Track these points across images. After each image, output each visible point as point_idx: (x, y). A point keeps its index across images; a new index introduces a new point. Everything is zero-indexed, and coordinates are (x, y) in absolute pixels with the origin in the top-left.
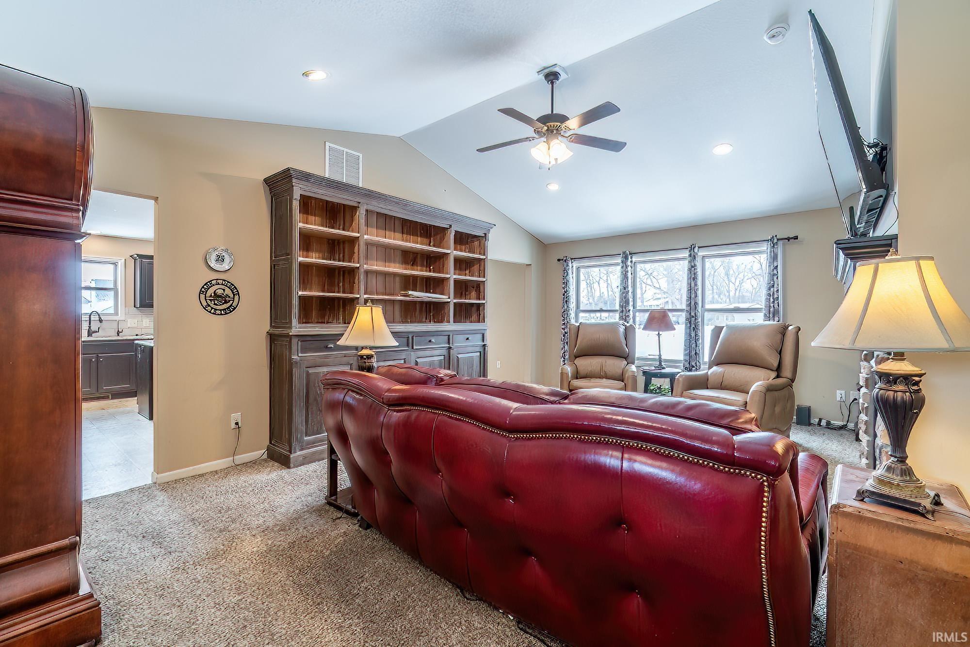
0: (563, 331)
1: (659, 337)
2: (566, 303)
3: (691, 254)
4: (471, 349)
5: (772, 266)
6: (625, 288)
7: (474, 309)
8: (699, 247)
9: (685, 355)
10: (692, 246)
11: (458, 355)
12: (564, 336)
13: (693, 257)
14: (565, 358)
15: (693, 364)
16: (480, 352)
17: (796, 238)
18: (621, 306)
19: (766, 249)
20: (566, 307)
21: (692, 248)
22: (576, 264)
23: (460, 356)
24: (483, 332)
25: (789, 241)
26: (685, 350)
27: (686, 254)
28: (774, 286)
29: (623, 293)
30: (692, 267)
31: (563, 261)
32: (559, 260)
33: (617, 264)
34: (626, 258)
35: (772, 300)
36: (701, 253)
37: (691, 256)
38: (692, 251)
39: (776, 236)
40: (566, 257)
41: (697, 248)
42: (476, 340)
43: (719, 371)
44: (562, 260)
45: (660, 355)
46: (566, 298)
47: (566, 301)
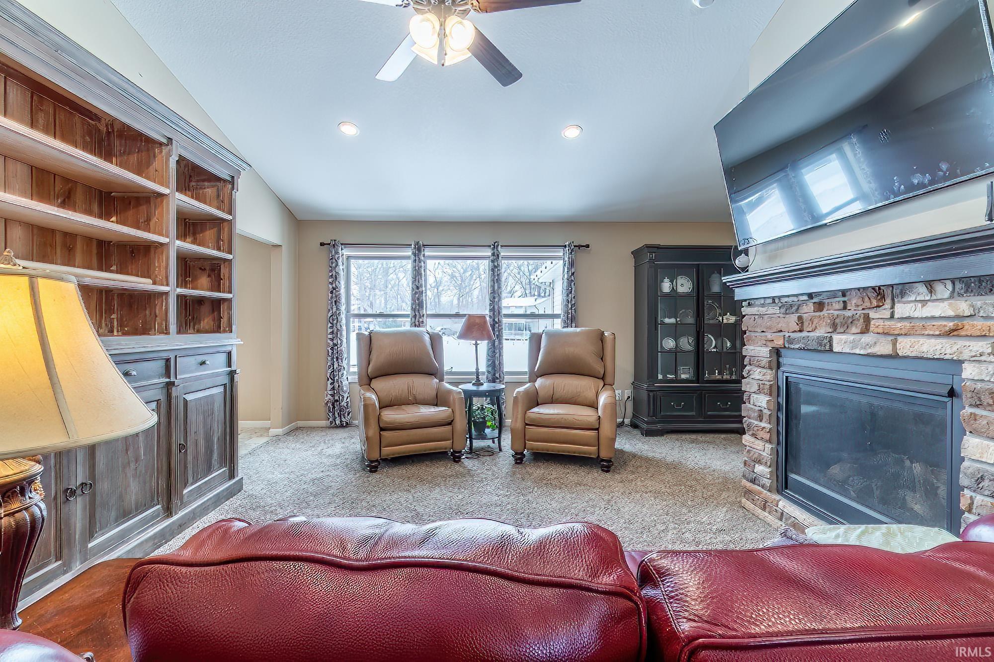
0: (331, 343)
1: (476, 347)
2: (336, 304)
3: (494, 253)
4: (209, 383)
5: (570, 272)
6: (418, 288)
7: (205, 309)
8: (501, 246)
9: (488, 366)
10: (495, 243)
11: (184, 396)
12: (332, 349)
13: (496, 257)
14: (334, 380)
15: (497, 375)
16: (225, 385)
17: (588, 246)
18: (413, 310)
19: (562, 254)
20: (334, 309)
21: (495, 246)
22: (346, 252)
23: (189, 397)
24: (229, 349)
25: (579, 249)
26: (488, 360)
27: (488, 253)
28: (571, 292)
29: (416, 293)
30: (495, 267)
31: (330, 246)
32: (322, 244)
33: (408, 258)
34: (419, 250)
35: (570, 306)
36: (503, 253)
37: (494, 255)
38: (496, 249)
39: (573, 242)
40: (335, 240)
41: (500, 246)
42: (217, 366)
43: (547, 383)
44: (329, 244)
45: (477, 369)
46: (336, 296)
47: (335, 302)
